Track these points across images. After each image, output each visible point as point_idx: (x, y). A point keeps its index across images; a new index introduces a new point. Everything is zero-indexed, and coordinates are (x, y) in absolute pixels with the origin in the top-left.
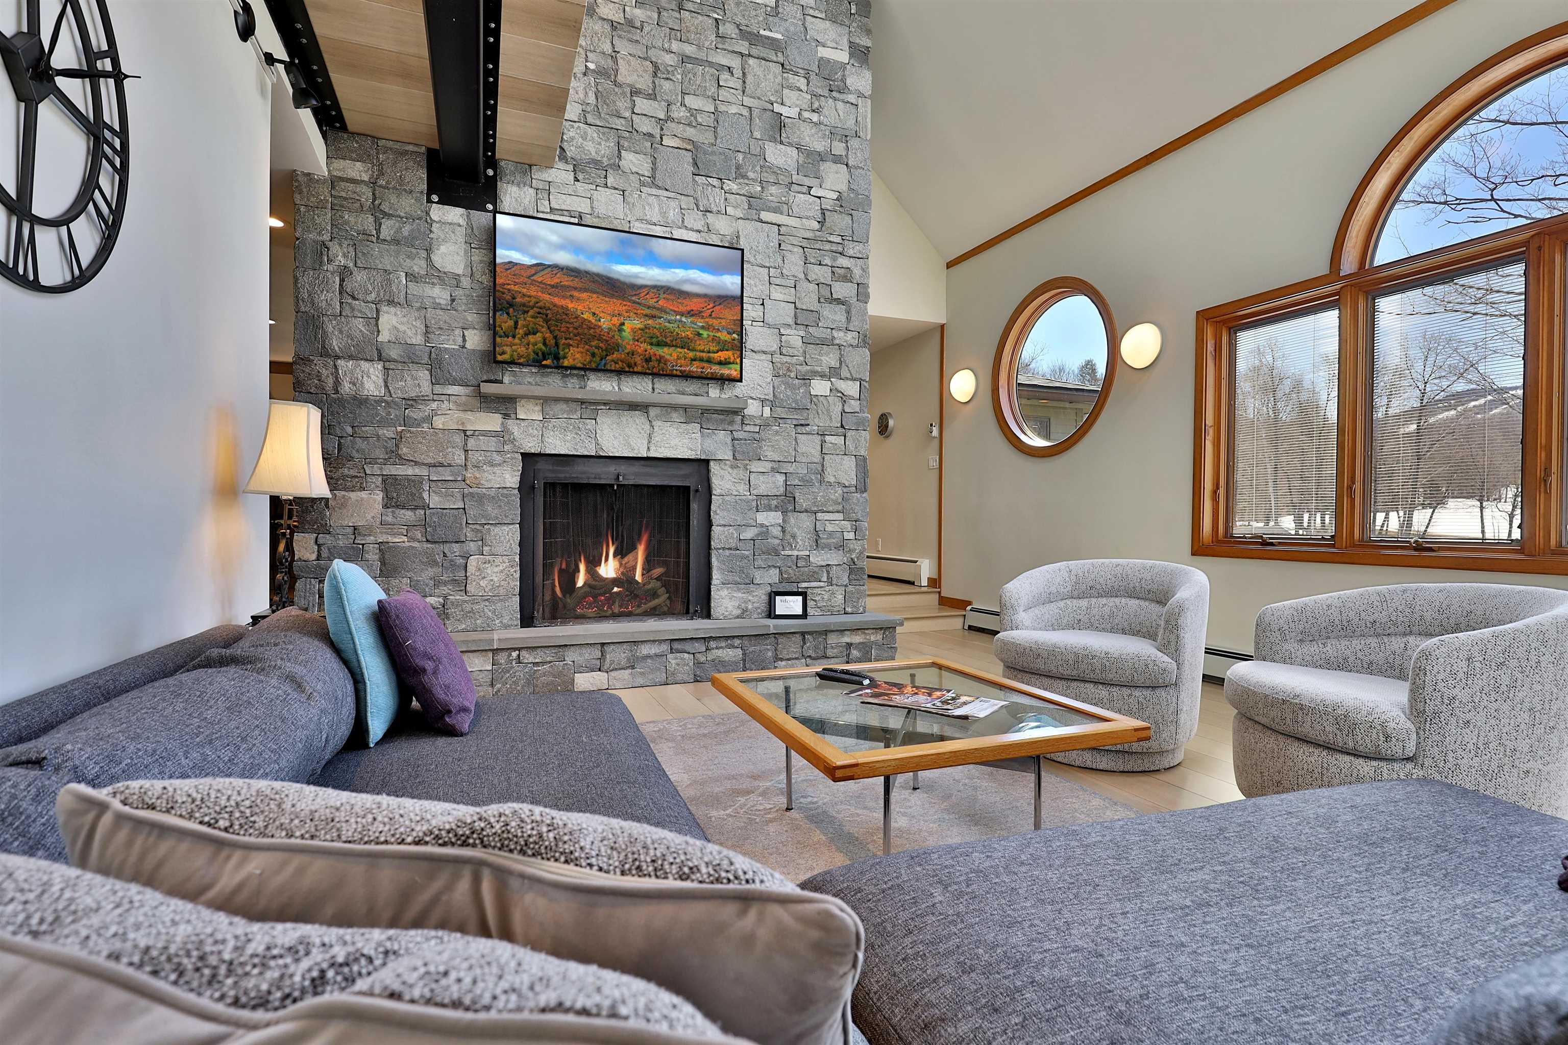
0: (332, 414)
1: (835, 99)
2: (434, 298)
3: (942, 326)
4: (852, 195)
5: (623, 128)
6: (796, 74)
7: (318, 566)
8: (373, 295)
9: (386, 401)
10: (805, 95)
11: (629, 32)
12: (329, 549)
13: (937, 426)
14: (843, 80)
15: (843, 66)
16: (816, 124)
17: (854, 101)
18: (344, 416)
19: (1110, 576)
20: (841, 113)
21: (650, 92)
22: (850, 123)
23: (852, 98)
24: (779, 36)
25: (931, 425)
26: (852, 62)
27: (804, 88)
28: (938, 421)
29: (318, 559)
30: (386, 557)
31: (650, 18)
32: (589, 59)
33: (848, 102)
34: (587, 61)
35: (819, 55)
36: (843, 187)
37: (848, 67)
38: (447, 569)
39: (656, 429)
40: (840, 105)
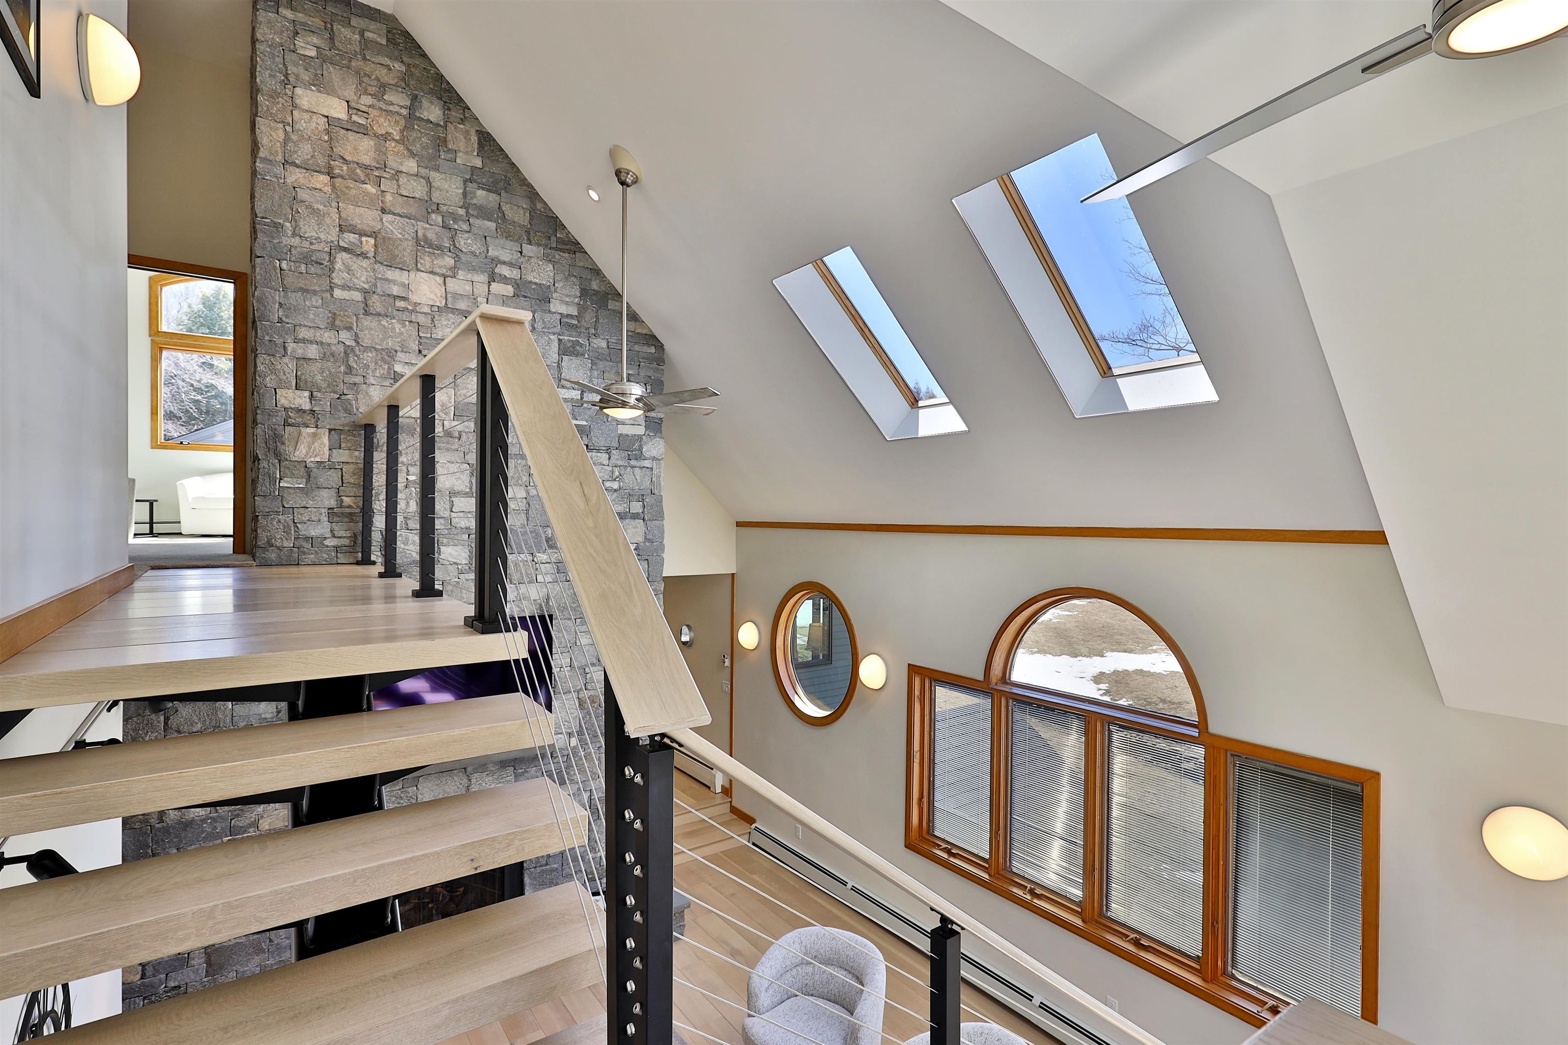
0: (157, 843)
1: (633, 467)
2: (260, 715)
3: (733, 574)
4: (647, 544)
5: (443, 527)
6: (598, 451)
7: (143, 985)
8: (199, 725)
9: (211, 818)
10: (606, 468)
11: (448, 443)
12: (154, 967)
13: (729, 657)
14: (640, 449)
15: (640, 438)
16: (615, 491)
17: (649, 466)
18: (169, 842)
19: (828, 949)
20: (638, 477)
21: (468, 490)
22: (647, 483)
23: (647, 463)
24: (584, 423)
25: (724, 656)
26: (647, 433)
27: (606, 462)
28: (730, 653)
29: (142, 978)
30: (212, 959)
31: (468, 427)
32: (410, 473)
33: (644, 467)
34: (408, 475)
35: (619, 432)
36: (640, 539)
37: (644, 437)
38: (273, 953)
39: (473, 781)
40: (637, 470)
